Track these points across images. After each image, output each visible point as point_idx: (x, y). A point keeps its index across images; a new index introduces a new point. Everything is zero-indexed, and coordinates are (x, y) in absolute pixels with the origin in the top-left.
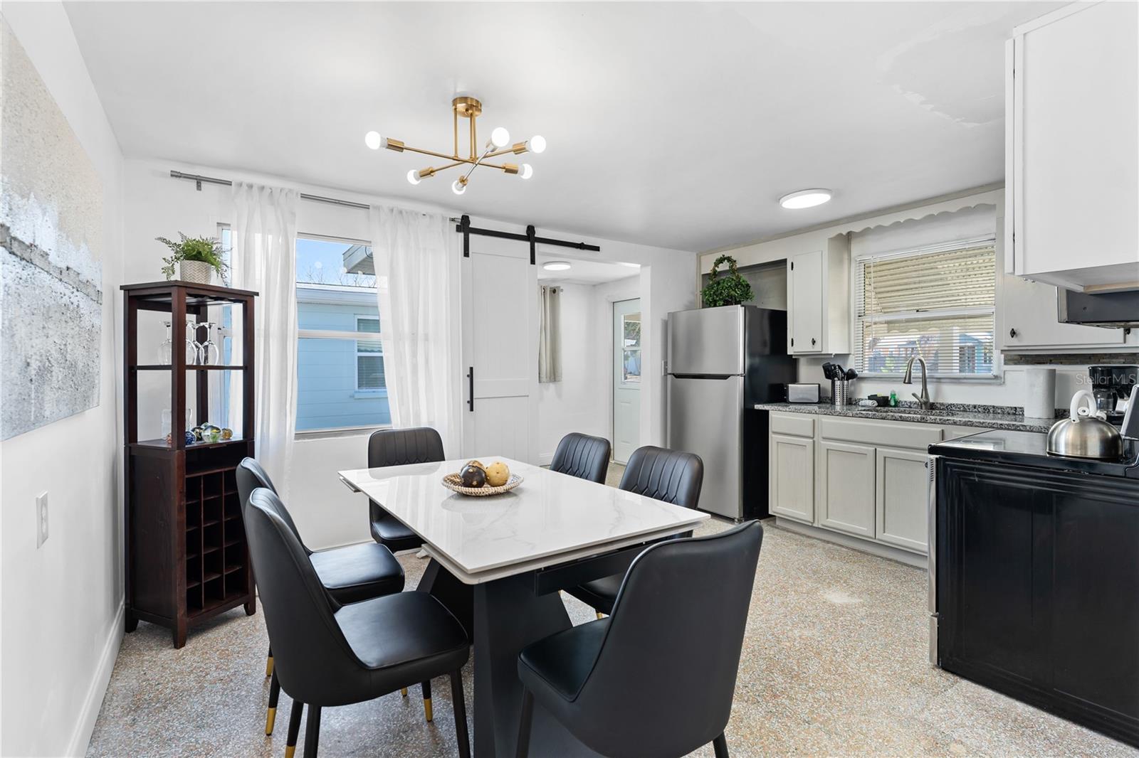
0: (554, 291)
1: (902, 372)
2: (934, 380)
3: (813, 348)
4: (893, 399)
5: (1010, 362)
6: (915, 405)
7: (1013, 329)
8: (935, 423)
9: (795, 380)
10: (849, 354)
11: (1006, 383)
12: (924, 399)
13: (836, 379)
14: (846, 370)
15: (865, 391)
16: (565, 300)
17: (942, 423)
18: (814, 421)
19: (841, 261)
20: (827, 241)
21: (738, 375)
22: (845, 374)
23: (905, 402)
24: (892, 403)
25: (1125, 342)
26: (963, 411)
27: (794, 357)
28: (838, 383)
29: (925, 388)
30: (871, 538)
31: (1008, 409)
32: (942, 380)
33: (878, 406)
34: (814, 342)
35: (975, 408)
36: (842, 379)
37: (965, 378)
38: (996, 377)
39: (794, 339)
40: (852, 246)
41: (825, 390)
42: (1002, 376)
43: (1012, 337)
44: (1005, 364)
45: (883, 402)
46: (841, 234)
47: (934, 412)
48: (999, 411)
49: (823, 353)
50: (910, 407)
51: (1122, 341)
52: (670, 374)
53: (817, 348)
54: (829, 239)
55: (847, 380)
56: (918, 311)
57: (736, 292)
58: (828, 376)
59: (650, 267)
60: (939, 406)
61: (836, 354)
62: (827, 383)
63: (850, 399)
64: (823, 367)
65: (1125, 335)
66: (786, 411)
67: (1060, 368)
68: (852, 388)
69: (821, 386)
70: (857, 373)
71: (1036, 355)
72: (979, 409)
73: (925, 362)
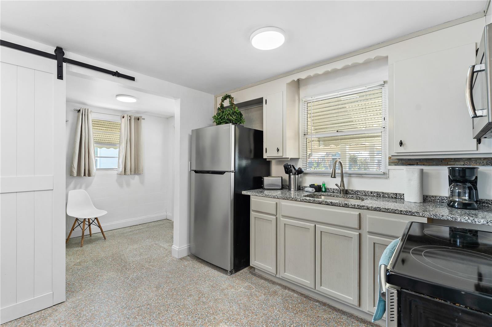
0: (138, 119)
1: (331, 171)
2: (347, 175)
3: (278, 154)
4: (323, 187)
5: (392, 164)
6: (336, 191)
7: (401, 141)
8: (354, 208)
9: (268, 174)
10: (299, 159)
11: (389, 177)
12: (342, 188)
13: (291, 174)
14: (297, 168)
15: (308, 181)
16: (144, 125)
17: (359, 208)
18: (277, 203)
19: (294, 101)
20: (285, 85)
21: (230, 172)
22: (296, 171)
23: (331, 189)
24: (324, 190)
25: (477, 150)
26: (365, 195)
27: (267, 160)
28: (292, 177)
29: (342, 181)
30: (313, 289)
31: (392, 195)
32: (352, 175)
33: (316, 191)
34: (278, 150)
35: (372, 193)
36: (295, 174)
37: (366, 174)
38: (384, 174)
39: (267, 149)
40: (300, 91)
41: (285, 180)
42: (388, 173)
43: (401, 146)
44: (389, 165)
45: (318, 189)
46: (294, 80)
47: (348, 196)
48: (386, 196)
49: (283, 157)
50: (333, 192)
51: (475, 149)
52: (193, 170)
53: (280, 154)
54: (287, 83)
55: (298, 174)
56: (337, 131)
57: (232, 117)
58: (287, 172)
59: (179, 100)
60: (350, 192)
61: (291, 158)
62: (286, 176)
63: (300, 186)
64: (284, 166)
65: (477, 144)
66: (260, 196)
67: (426, 168)
68: (301, 179)
69: (283, 178)
70: (303, 170)
71: (408, 159)
72: (374, 194)
73: (342, 163)
